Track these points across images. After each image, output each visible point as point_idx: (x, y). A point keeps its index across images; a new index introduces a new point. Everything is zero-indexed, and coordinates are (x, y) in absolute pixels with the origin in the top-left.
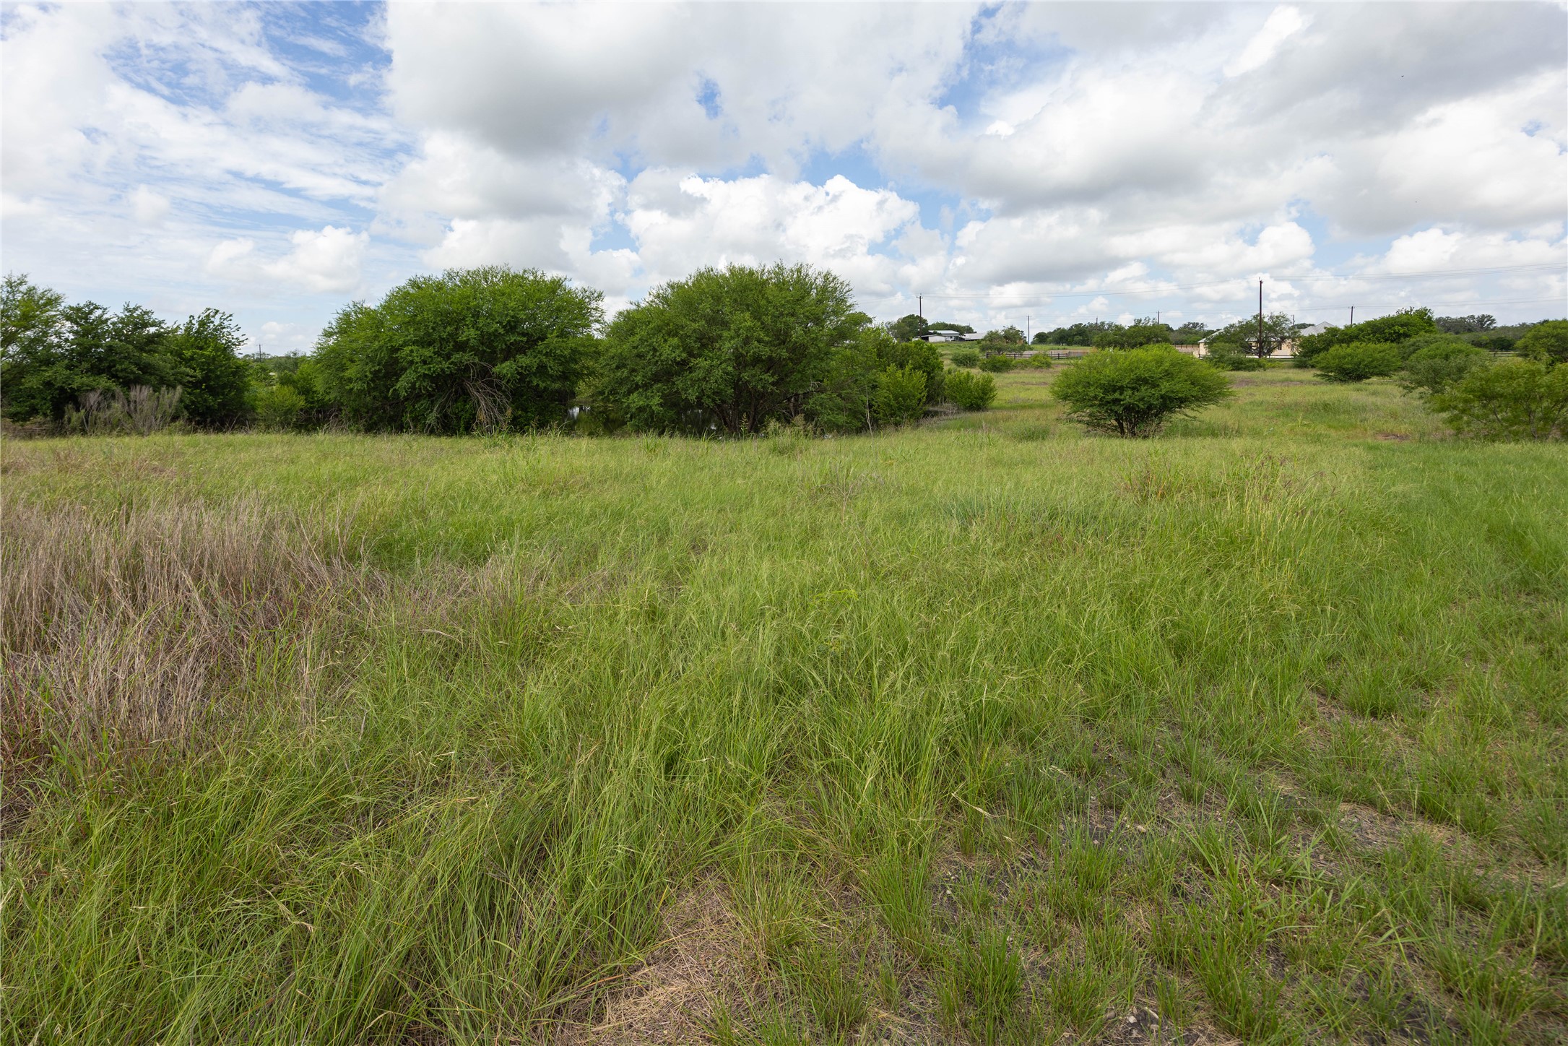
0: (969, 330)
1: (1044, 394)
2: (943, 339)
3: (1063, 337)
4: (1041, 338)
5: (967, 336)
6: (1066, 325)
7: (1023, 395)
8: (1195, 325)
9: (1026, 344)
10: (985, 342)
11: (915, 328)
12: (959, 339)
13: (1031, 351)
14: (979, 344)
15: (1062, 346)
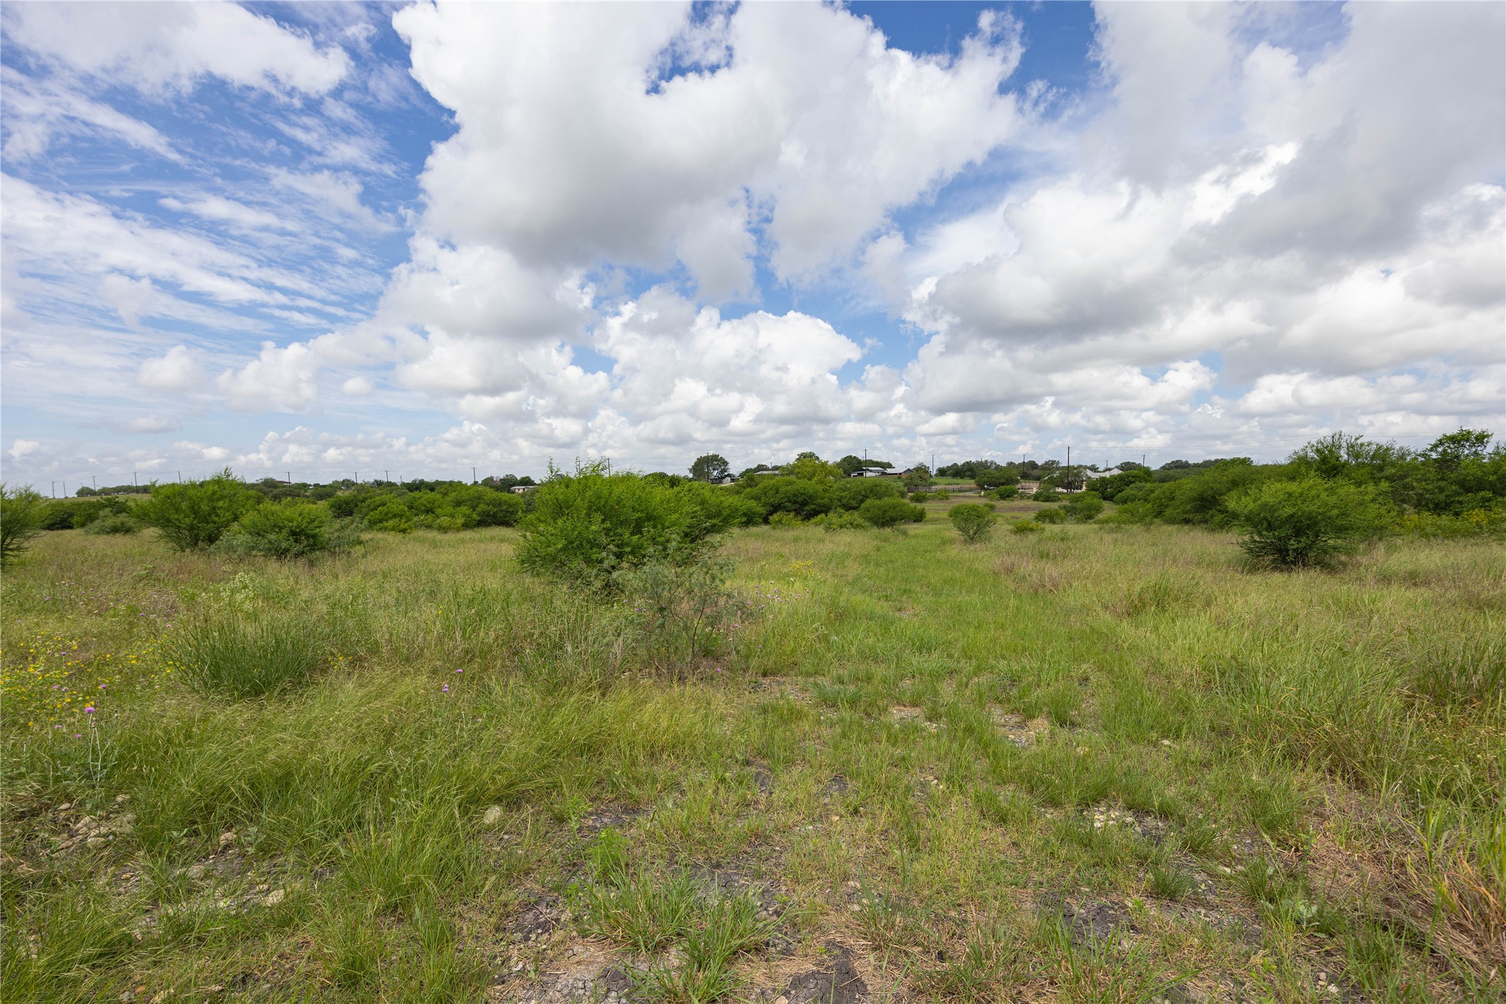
0: (889, 466)
1: (945, 515)
2: (873, 474)
3: (957, 472)
4: (942, 472)
5: (889, 471)
6: (960, 462)
7: (936, 516)
8: (1053, 462)
9: (931, 476)
10: (904, 476)
11: (853, 466)
12: (884, 474)
13: (936, 484)
14: (899, 478)
15: (958, 480)
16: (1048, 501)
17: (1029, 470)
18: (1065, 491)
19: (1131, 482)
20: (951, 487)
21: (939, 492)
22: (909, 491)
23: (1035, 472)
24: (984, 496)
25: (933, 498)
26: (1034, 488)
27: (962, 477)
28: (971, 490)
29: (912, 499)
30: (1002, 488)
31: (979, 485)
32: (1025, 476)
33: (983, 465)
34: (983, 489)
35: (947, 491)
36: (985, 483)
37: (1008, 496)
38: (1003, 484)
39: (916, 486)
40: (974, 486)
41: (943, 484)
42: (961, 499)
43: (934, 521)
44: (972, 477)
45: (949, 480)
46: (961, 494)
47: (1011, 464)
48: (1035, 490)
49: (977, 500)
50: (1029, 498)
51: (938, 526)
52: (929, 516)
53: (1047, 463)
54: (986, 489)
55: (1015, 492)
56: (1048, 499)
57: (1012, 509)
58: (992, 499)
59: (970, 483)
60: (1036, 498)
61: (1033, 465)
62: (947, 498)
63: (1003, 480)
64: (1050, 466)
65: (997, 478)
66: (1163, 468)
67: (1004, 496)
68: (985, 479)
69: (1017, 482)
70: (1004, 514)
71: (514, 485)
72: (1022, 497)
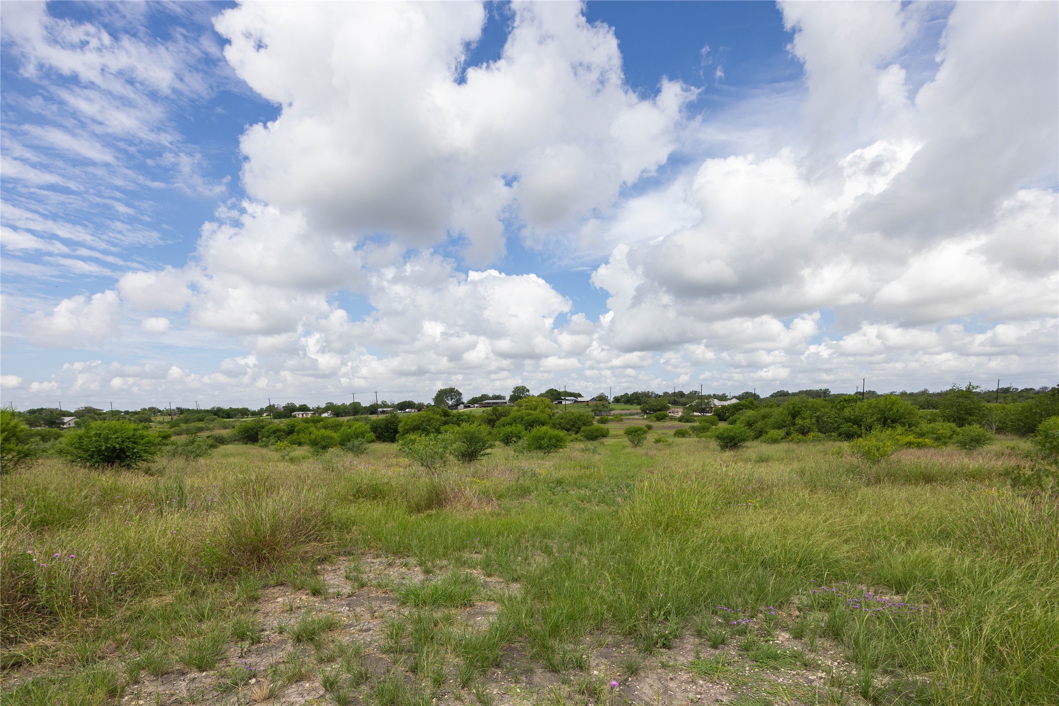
0: (580, 395)
1: (622, 432)
2: (569, 402)
3: (628, 400)
4: (617, 400)
5: (579, 399)
6: (630, 392)
7: (616, 433)
8: (695, 392)
9: (609, 403)
10: (591, 404)
11: (555, 396)
12: (576, 402)
13: (613, 409)
14: (588, 405)
15: (628, 406)
16: (687, 422)
17: (677, 399)
18: (700, 414)
19: (741, 409)
20: (624, 412)
21: (616, 416)
22: (596, 415)
23: (683, 400)
24: (646, 419)
25: (612, 420)
26: (679, 412)
27: (632, 404)
28: (637, 414)
29: (599, 421)
30: (658, 413)
31: (643, 411)
32: (675, 403)
33: (646, 395)
34: (645, 413)
35: (621, 415)
36: (647, 409)
37: (662, 419)
38: (659, 410)
39: (600, 411)
40: (639, 411)
41: (618, 409)
42: (631, 421)
43: (615, 436)
44: (639, 404)
45: (622, 406)
46: (631, 417)
47: (666, 394)
48: (680, 414)
49: (641, 422)
50: (675, 420)
51: (619, 440)
52: (612, 433)
53: (691, 393)
54: (648, 414)
55: (666, 416)
56: (687, 421)
57: (664, 428)
58: (651, 421)
59: (636, 408)
60: (680, 420)
61: (681, 394)
62: (622, 420)
63: (659, 407)
64: (693, 395)
65: (655, 406)
66: (772, 396)
67: (660, 419)
68: (647, 407)
69: (669, 408)
70: (658, 431)
71: (294, 411)
72: (672, 419)
